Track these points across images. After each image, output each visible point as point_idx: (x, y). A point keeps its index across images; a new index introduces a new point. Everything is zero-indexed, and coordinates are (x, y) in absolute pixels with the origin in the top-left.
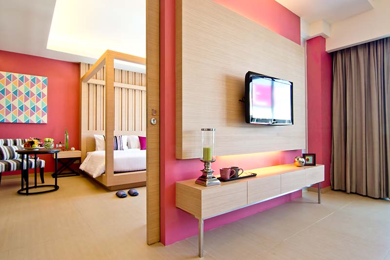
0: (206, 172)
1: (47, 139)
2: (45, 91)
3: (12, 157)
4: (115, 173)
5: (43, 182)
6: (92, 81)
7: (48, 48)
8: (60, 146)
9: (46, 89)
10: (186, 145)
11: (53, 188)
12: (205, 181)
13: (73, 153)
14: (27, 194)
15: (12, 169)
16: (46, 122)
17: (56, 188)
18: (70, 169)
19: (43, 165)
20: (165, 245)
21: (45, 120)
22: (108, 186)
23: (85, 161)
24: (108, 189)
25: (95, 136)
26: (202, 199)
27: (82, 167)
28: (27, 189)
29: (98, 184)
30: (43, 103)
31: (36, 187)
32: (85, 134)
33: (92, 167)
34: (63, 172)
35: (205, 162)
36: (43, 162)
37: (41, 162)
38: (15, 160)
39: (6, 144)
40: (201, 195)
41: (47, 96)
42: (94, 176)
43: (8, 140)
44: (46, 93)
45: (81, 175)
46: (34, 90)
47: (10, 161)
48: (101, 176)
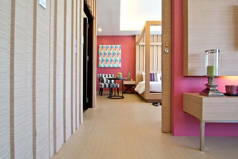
0: (209, 86)
1: (119, 73)
2: (120, 52)
3: (107, 82)
4: (150, 92)
5: (118, 95)
6: (141, 43)
7: (121, 30)
8: (126, 78)
9: (120, 51)
10: (191, 65)
11: (121, 97)
12: (208, 92)
13: (132, 82)
14: (111, 98)
15: (106, 87)
16: (121, 67)
17: (123, 97)
18: (131, 91)
19: (118, 87)
20: (174, 135)
21: (120, 66)
22: (146, 99)
23: (137, 86)
24: (146, 101)
25: (143, 73)
26: (203, 104)
27: (136, 89)
28: (111, 96)
29: (142, 98)
30: (119, 58)
31: (115, 96)
32: (138, 72)
33: (140, 89)
34: (127, 92)
35: (209, 78)
36: (118, 85)
37: (117, 85)
38: (108, 83)
39: (105, 76)
40: (202, 102)
41: (121, 54)
42: (140, 93)
43: (106, 75)
44: (121, 53)
45: (135, 94)
46: (116, 52)
47: (106, 84)
48: (143, 94)
